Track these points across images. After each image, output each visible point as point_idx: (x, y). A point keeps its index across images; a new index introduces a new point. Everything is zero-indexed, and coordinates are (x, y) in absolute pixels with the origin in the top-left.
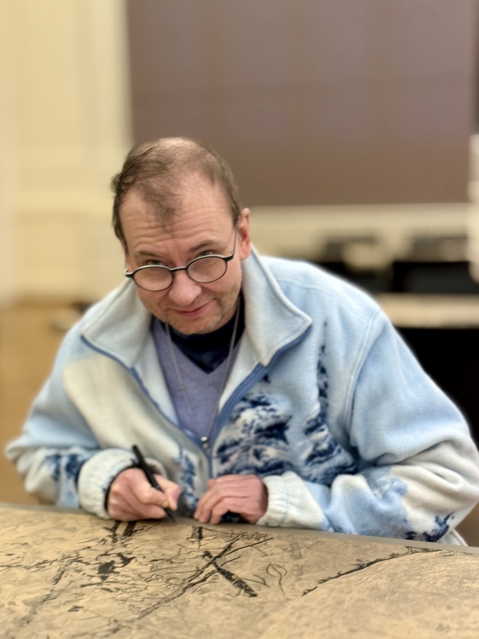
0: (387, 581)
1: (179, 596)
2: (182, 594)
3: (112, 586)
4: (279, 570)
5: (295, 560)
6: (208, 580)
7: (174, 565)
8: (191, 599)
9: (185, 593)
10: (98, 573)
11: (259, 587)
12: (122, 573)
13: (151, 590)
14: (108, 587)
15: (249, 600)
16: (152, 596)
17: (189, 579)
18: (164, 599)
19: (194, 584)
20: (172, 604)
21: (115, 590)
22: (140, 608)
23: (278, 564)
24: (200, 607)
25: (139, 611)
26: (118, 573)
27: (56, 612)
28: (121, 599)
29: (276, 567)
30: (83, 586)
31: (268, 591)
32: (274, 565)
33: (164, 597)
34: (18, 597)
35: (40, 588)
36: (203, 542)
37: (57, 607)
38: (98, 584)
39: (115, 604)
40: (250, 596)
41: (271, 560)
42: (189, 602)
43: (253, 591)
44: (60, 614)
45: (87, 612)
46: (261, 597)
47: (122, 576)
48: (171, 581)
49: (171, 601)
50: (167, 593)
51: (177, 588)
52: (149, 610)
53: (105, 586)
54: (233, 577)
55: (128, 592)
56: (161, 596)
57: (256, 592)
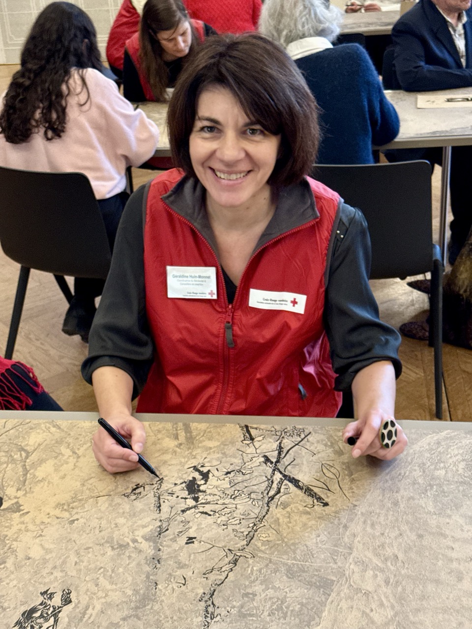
0: (421, 473)
1: (267, 513)
2: (268, 510)
3: (207, 508)
4: (332, 470)
5: (339, 456)
6: (282, 490)
7: (247, 477)
8: (278, 515)
9: (271, 509)
10: (189, 494)
11: (326, 494)
12: (208, 491)
13: (241, 509)
14: (205, 510)
15: (325, 511)
16: (246, 516)
17: (266, 492)
18: (256, 518)
19: (272, 498)
20: (266, 524)
21: (212, 513)
22: (243, 532)
23: (328, 463)
24: (290, 525)
25: (243, 536)
26: (205, 492)
27: (176, 546)
28: (222, 523)
29: (328, 468)
30: (183, 511)
31: (335, 497)
32: (326, 465)
33: (256, 516)
34: (137, 533)
35: (149, 519)
36: (257, 444)
37: (174, 540)
38: (195, 507)
39: (220, 530)
40: (324, 506)
41: (321, 459)
42: (278, 519)
43: (323, 500)
44: (181, 548)
45: (202, 543)
46: (333, 506)
47: (210, 494)
48: (253, 496)
49: (264, 520)
50: (257, 511)
51: (260, 503)
52: (251, 534)
53: (201, 509)
54: (300, 484)
55: (223, 514)
56: (253, 515)
57: (326, 500)
